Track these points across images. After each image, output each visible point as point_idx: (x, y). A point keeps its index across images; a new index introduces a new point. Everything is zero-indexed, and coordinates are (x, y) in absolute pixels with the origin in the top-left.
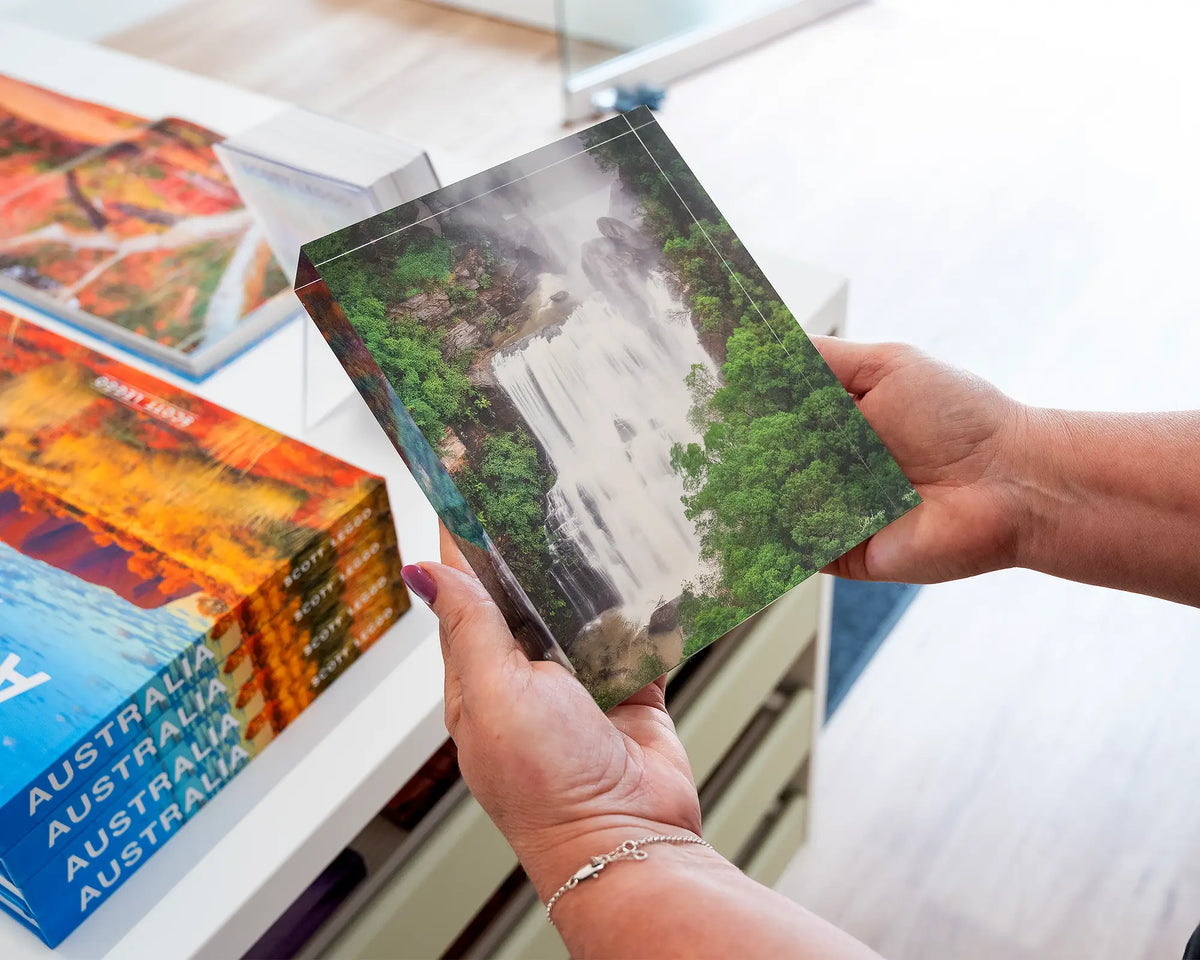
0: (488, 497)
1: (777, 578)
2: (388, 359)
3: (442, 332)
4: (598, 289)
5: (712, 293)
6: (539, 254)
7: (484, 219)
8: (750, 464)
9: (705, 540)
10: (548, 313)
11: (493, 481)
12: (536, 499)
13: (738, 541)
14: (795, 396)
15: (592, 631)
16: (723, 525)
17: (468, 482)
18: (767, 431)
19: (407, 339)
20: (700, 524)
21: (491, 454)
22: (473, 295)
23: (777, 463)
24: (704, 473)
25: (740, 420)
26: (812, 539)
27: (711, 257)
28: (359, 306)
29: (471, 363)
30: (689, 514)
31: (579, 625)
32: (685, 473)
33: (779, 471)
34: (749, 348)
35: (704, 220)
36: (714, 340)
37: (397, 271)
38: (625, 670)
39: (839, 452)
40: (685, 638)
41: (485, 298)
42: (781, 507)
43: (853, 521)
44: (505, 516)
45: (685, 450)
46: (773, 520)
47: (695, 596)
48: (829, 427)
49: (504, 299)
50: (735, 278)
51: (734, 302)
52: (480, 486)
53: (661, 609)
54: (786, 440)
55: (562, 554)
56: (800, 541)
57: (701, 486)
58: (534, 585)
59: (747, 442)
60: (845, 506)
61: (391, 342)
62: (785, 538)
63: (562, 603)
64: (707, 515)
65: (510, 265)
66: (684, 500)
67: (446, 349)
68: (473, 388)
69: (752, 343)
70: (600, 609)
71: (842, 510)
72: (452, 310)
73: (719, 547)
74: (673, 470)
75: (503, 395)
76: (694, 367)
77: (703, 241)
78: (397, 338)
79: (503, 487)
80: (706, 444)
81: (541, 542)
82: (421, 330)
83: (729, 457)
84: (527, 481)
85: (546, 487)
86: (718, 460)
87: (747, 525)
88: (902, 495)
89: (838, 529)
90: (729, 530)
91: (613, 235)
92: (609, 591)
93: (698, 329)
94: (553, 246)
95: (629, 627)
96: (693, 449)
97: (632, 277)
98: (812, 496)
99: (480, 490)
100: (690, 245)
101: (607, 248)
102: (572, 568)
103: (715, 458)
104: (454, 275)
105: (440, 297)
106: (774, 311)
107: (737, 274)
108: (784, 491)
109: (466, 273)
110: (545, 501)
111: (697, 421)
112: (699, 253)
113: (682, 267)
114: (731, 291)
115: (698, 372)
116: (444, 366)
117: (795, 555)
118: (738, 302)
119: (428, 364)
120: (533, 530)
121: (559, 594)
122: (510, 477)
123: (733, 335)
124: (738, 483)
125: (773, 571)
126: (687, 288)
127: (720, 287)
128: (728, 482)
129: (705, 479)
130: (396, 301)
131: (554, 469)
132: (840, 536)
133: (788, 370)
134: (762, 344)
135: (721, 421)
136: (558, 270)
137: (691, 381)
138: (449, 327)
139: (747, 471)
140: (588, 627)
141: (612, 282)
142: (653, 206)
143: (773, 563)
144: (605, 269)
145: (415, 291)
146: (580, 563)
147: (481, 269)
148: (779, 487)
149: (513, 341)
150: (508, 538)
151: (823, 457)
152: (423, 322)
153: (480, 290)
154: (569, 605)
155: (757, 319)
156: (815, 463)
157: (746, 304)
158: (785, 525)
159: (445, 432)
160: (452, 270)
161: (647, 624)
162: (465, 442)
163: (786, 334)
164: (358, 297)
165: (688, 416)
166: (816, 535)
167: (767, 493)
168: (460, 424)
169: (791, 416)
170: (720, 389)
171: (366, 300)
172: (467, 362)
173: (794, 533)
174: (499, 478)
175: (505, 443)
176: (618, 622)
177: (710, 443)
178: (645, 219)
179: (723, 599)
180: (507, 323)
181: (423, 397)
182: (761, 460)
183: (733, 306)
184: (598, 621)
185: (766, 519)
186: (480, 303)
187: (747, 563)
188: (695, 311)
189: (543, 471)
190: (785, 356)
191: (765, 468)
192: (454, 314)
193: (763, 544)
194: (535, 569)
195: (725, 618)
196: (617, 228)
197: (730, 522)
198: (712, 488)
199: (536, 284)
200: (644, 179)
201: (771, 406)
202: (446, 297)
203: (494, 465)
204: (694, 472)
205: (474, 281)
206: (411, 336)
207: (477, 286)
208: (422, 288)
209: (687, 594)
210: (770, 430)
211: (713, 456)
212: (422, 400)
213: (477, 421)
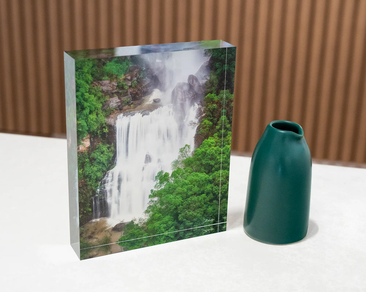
0: (88, 165)
1: (164, 228)
2: (82, 101)
3: (107, 98)
4: (172, 103)
5: (211, 120)
6: (160, 80)
7: (149, 59)
8: (182, 187)
9: (150, 207)
10: (149, 105)
11: (92, 160)
12: (103, 171)
13: (160, 211)
14: (213, 169)
15: (94, 222)
16: (159, 204)
17: (84, 157)
18: (195, 178)
19: (93, 96)
20: (152, 201)
21: (97, 150)
22: (126, 87)
23: (191, 190)
24: (165, 184)
25: (189, 171)
26: (185, 220)
27: (220, 106)
28: (83, 76)
29: (110, 114)
30: (150, 196)
31: (91, 218)
32: (158, 182)
33: (190, 193)
34: (210, 146)
35: (228, 91)
36: (200, 139)
37: (105, 67)
38: (97, 238)
39: (214, 194)
40: (123, 236)
41: (130, 90)
42: (182, 205)
43: (202, 219)
44: (89, 173)
45: (164, 174)
46: (176, 209)
47: (135, 224)
48: (217, 185)
49: (137, 94)
50: (223, 118)
51: (217, 127)
52: (87, 160)
53: (121, 224)
54: (199, 184)
55: (100, 194)
56: (180, 219)
57: (161, 188)
58: (85, 200)
59: (186, 179)
60: (203, 213)
61: (87, 95)
62: (176, 216)
63: (90, 210)
64: (156, 199)
65: (147, 81)
66: (152, 191)
67: (105, 104)
68: (106, 123)
69: (212, 145)
70: (102, 216)
71: (201, 214)
72: (116, 91)
73: (153, 211)
74: (155, 179)
75: (114, 130)
76: (186, 145)
77: (222, 99)
78: (90, 94)
79: (95, 163)
80: (172, 175)
81: (95, 187)
82: (100, 94)
83: (176, 182)
84: (104, 164)
85: (109, 169)
86: (172, 182)
87: (167, 207)
88: (224, 217)
89: (195, 220)
90: (160, 206)
91: (191, 84)
92: (108, 212)
93: (197, 132)
94: (167, 80)
95: (107, 225)
96: (166, 175)
97: (187, 103)
98: (195, 206)
99: (86, 162)
100: (216, 98)
101: (186, 88)
102: (101, 200)
103: (172, 181)
104: (124, 77)
105: (114, 84)
106: (228, 135)
107: (225, 116)
108: (186, 201)
109: (129, 78)
110: (106, 174)
111: (174, 165)
112: (217, 103)
113: (207, 106)
114: (218, 122)
115: (187, 148)
116: (100, 112)
117: (175, 222)
118: (218, 127)
119: (95, 108)
120: (96, 182)
121: (91, 207)
122: (99, 161)
123: (208, 139)
124: (173, 192)
125: (165, 225)
126: (204, 115)
127: (216, 119)
128: (170, 190)
129: (164, 187)
130: (98, 79)
131: (115, 163)
132: (194, 222)
133: (217, 159)
134: (215, 146)
135: (182, 168)
136: (163, 89)
137: (181, 150)
138: (111, 97)
139: (179, 189)
140: (94, 220)
141: (179, 102)
142: (214, 77)
143: (166, 223)
144: (180, 95)
145: (107, 78)
146: (104, 199)
147: (135, 79)
148: (186, 199)
149: (130, 111)
150: (86, 182)
151: (208, 194)
152: (102, 91)
153: (130, 87)
154: (92, 211)
155: (220, 137)
156: (204, 195)
157: (221, 129)
158: (179, 212)
159: (86, 136)
160: (125, 74)
161: (113, 226)
162: (91, 142)
163: (226, 146)
164: (85, 72)
165: (173, 162)
166: (186, 219)
167: (181, 199)
168: (93, 135)
169: (207, 175)
170: (190, 157)
171: (87, 75)
172: (109, 112)
173: (180, 215)
174: (95, 160)
175: (104, 148)
176: (104, 222)
177: (173, 175)
178: (207, 82)
179: (143, 228)
180: (132, 103)
181: (86, 120)
182: (186, 187)
183: (215, 128)
184: (98, 220)
185: (174, 207)
186: (127, 92)
187: (159, 219)
188: (201, 125)
189: (112, 162)
190: (220, 153)
191: (186, 190)
192: (116, 93)
193: (167, 215)
194: (88, 195)
195: (140, 234)
196: (194, 81)
197: (162, 203)
198: (164, 190)
199: (151, 92)
200: (217, 65)
201: (203, 169)
202: (116, 85)
203: (96, 154)
204: (161, 183)
205: (130, 82)
206: (95, 95)
207: (130, 84)
208: (110, 77)
209: (132, 222)
210: (196, 178)
211: (172, 179)
212: (85, 121)
213: (100, 136)
